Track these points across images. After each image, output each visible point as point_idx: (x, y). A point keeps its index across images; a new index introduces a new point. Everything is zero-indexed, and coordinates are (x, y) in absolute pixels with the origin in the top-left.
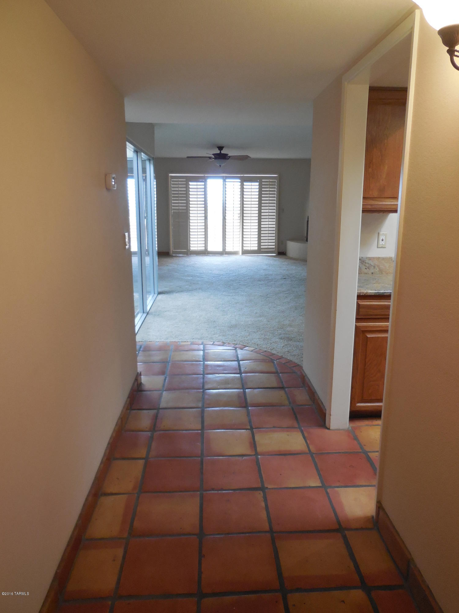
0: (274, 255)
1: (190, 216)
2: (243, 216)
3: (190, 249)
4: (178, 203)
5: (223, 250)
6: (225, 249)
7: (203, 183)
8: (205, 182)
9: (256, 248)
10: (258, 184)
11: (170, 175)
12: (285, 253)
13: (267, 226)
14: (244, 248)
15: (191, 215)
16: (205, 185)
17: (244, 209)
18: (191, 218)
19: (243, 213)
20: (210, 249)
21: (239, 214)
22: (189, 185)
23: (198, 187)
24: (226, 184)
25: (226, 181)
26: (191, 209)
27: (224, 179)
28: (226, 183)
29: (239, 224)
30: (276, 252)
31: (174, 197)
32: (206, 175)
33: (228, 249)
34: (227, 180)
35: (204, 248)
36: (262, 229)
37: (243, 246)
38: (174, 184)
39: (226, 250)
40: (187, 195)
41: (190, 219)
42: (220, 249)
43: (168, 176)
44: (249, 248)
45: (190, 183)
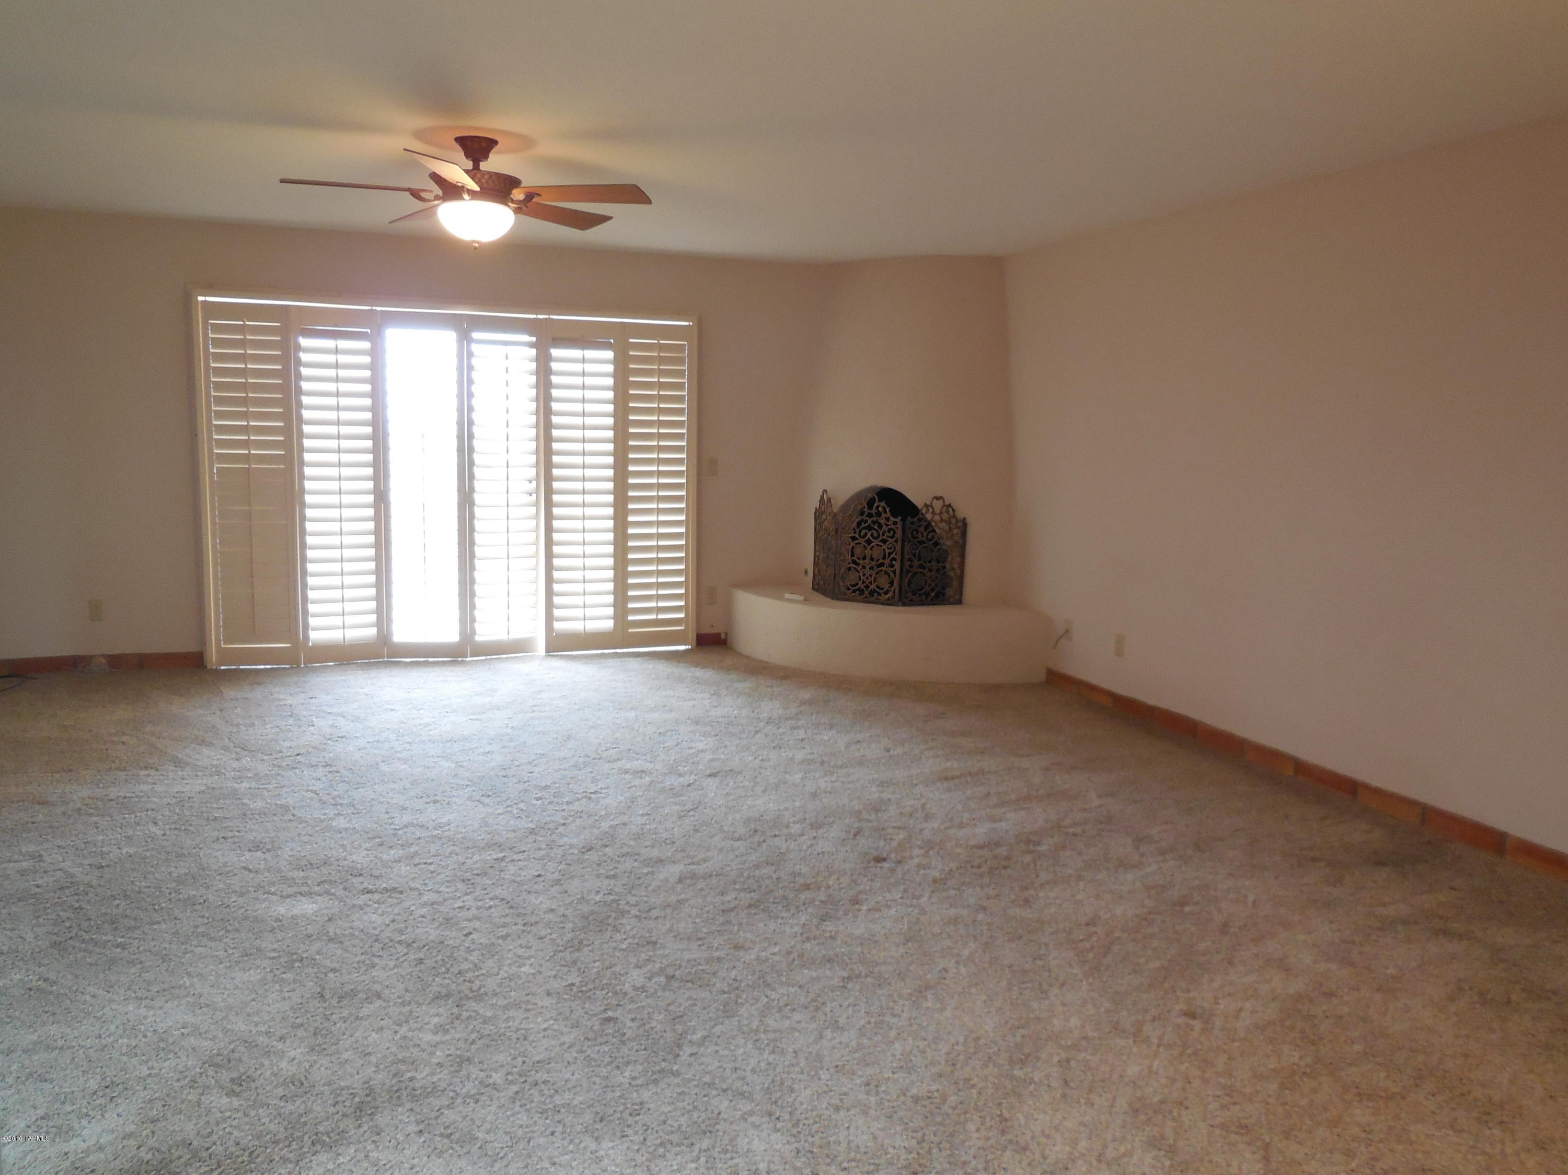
0: (682, 648)
1: (302, 491)
2: (549, 492)
3: (306, 637)
4: (245, 430)
5: (461, 634)
6: (473, 632)
7: (365, 345)
8: (376, 338)
9: (609, 624)
10: (609, 354)
11: (201, 298)
12: (723, 637)
13: (653, 530)
14: (558, 626)
15: (308, 485)
16: (376, 354)
17: (556, 459)
18: (309, 499)
19: (549, 479)
20: (401, 634)
21: (530, 482)
22: (298, 348)
23: (343, 359)
24: (470, 354)
25: (470, 341)
26: (307, 457)
27: (465, 327)
28: (475, 347)
29: (533, 523)
30: (692, 636)
31: (220, 401)
32: (378, 309)
33: (485, 633)
34: (476, 335)
35: (373, 631)
36: (630, 544)
37: (550, 618)
38: (218, 343)
39: (478, 638)
40: (287, 397)
41: (303, 505)
42: (450, 635)
43: (188, 305)
44: (577, 626)
45: (304, 342)
